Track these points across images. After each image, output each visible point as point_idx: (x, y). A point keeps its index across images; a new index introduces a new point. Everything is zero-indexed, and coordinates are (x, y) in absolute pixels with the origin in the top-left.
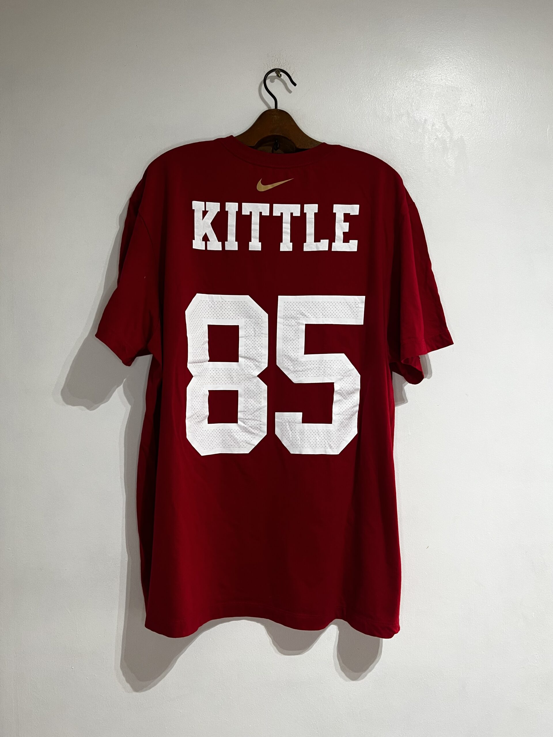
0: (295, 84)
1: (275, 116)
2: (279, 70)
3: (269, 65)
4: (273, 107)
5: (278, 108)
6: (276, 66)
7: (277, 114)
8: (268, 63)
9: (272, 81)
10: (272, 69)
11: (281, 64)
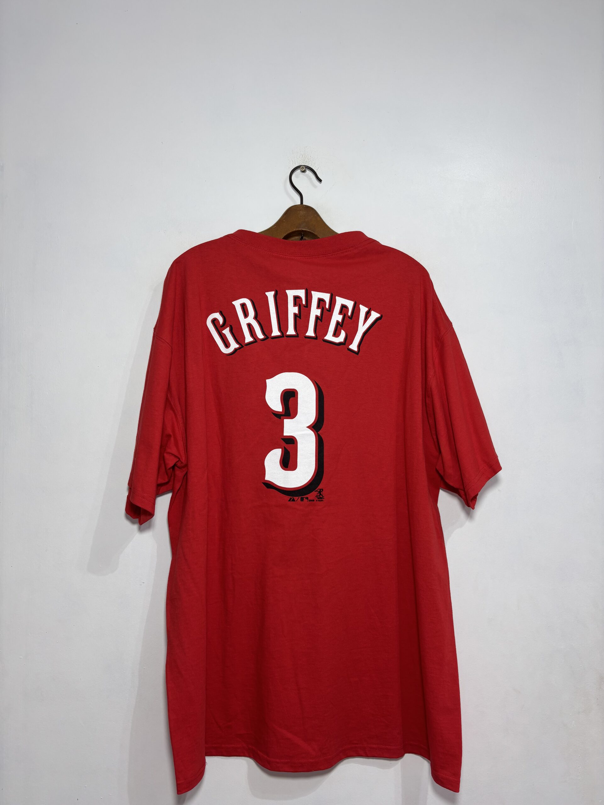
0: (320, 181)
1: (301, 212)
2: (304, 167)
3: (294, 161)
4: (298, 203)
5: (304, 203)
6: (301, 162)
7: (303, 209)
8: (293, 159)
9: (297, 177)
10: (298, 165)
11: (306, 160)
